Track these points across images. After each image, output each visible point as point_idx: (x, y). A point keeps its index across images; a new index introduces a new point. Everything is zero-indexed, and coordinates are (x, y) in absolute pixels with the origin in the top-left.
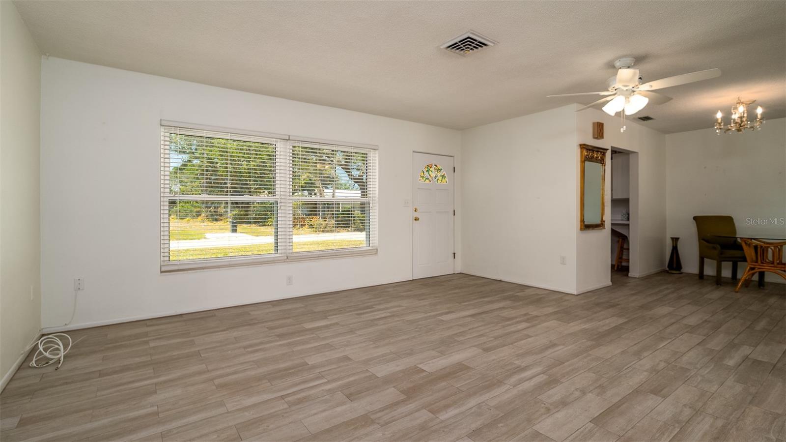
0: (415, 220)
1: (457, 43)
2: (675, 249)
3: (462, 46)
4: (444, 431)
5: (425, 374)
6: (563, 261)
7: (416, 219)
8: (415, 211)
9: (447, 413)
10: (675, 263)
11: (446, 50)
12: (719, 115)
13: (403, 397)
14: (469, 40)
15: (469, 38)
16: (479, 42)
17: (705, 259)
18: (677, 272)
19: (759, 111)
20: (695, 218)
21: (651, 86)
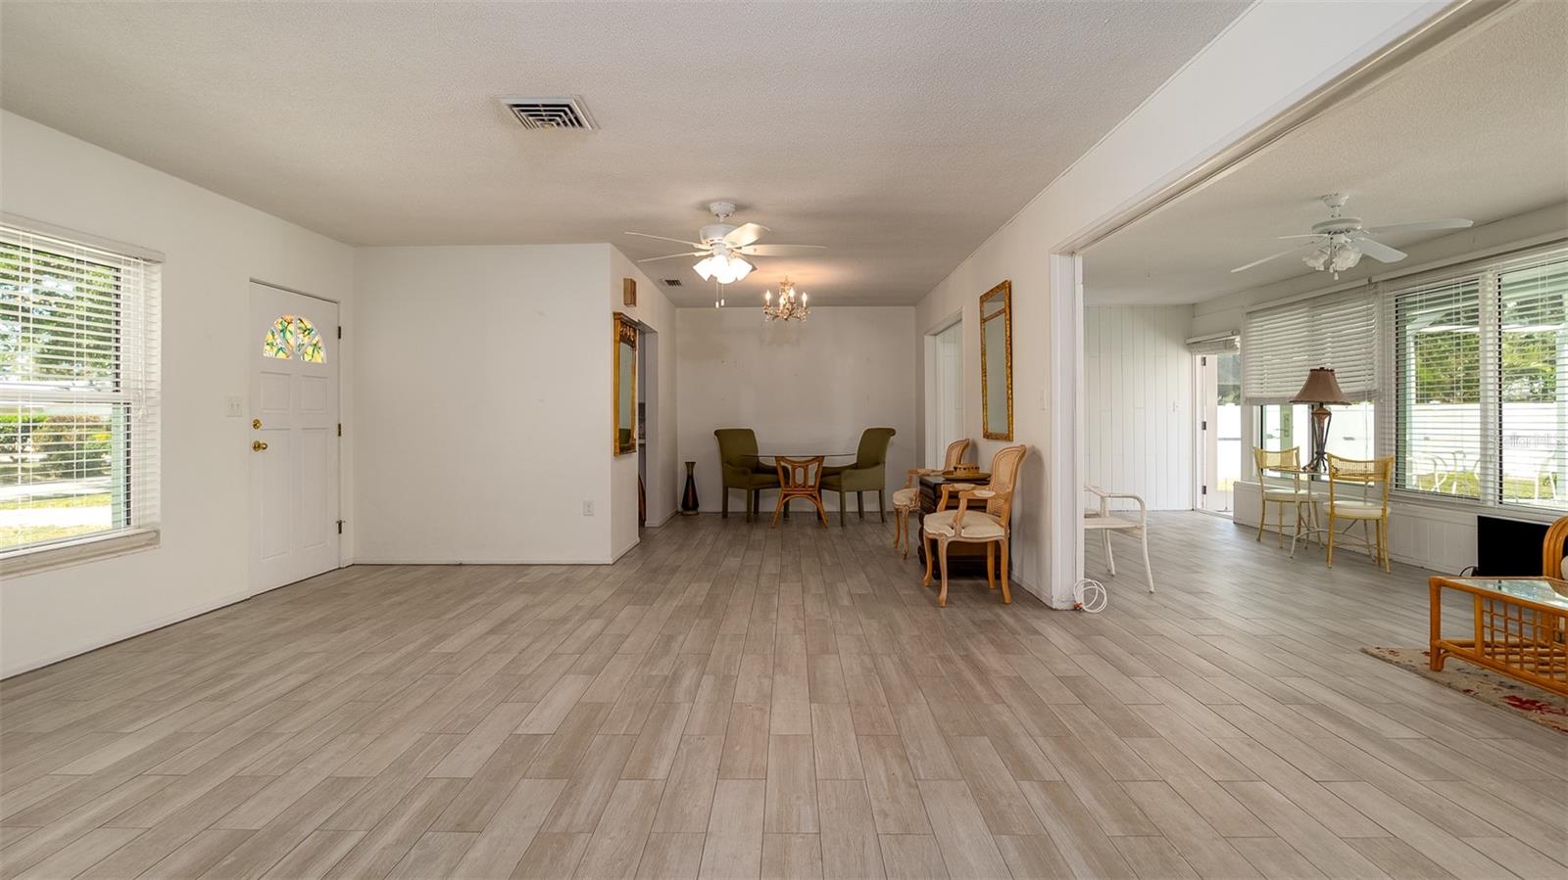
0: (255, 448)
1: (537, 106)
2: (690, 478)
3: (544, 113)
4: (685, 789)
5: (545, 740)
6: (588, 509)
7: (257, 447)
8: (255, 426)
9: (657, 769)
10: (690, 502)
11: (509, 110)
12: (768, 296)
13: (563, 783)
14: (566, 109)
15: (568, 106)
16: (576, 118)
17: (730, 489)
18: (695, 512)
19: (805, 298)
20: (717, 433)
21: (755, 250)
